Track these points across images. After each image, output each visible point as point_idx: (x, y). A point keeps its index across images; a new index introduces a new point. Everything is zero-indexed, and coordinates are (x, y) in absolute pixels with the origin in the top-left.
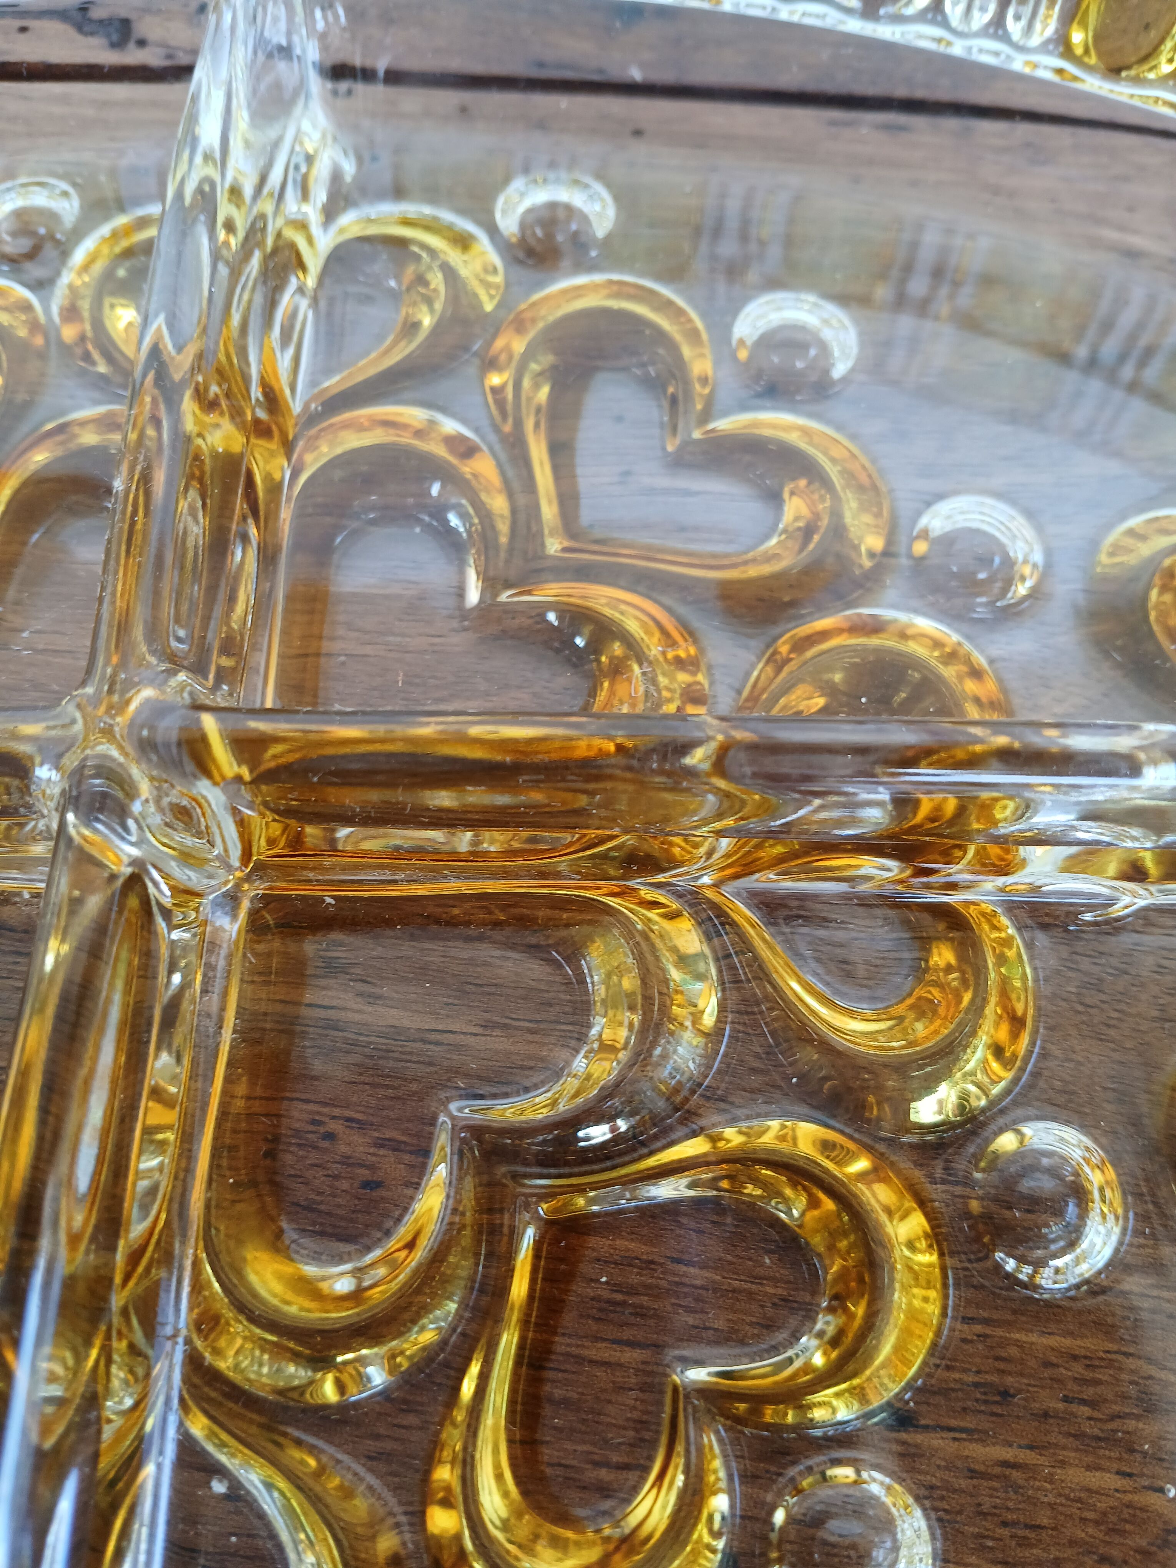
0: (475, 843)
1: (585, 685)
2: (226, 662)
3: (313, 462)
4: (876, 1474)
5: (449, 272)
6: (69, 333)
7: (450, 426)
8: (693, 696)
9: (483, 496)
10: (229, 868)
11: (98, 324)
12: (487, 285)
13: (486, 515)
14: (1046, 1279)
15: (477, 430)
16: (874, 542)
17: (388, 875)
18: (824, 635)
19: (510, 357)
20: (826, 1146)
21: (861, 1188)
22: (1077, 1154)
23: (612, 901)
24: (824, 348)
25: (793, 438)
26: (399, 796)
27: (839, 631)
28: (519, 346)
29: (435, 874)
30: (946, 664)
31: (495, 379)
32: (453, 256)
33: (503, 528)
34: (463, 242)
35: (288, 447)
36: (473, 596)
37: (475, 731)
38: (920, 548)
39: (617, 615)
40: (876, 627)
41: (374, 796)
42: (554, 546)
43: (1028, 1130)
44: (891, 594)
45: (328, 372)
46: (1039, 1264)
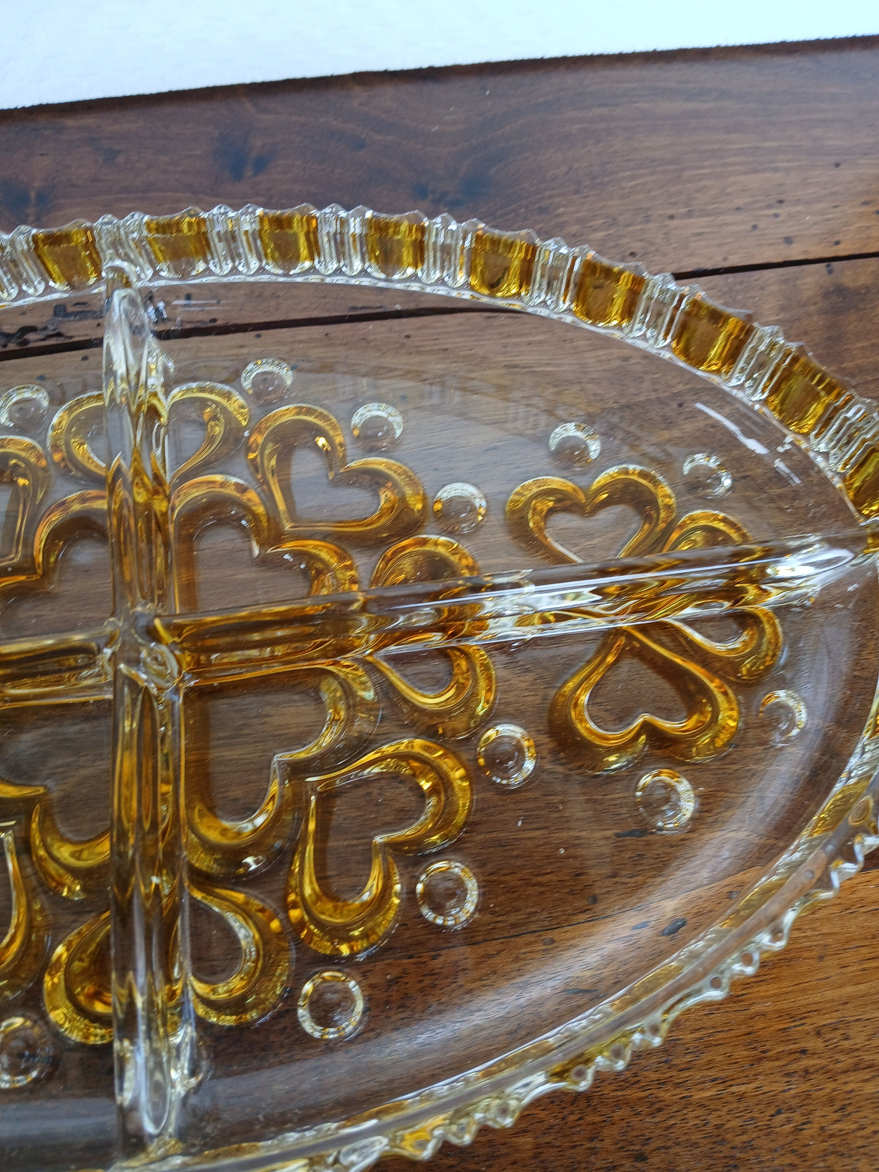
0: (272, 652)
1: (308, 584)
2: (160, 592)
3: (179, 504)
4: (458, 864)
5: (224, 410)
6: (57, 457)
7: (234, 480)
8: (353, 581)
9: (254, 508)
10: (174, 678)
11: (69, 452)
12: (242, 414)
13: (256, 517)
14: (512, 781)
15: (246, 480)
16: (419, 506)
17: (238, 671)
18: (404, 548)
19: (257, 446)
20: (427, 749)
21: (440, 762)
22: (518, 736)
23: (330, 668)
24: (390, 424)
25: (382, 468)
26: (240, 638)
27: (411, 545)
28: (260, 440)
29: (259, 667)
30: (453, 554)
31: (252, 456)
32: (224, 402)
33: (264, 519)
34: (228, 396)
35: (168, 498)
36: (256, 551)
37: (264, 610)
38: (438, 506)
39: (317, 552)
40: (424, 542)
41: (228, 640)
42: (287, 526)
43: (499, 728)
44: (428, 529)
45: (179, 464)
46: (509, 778)
